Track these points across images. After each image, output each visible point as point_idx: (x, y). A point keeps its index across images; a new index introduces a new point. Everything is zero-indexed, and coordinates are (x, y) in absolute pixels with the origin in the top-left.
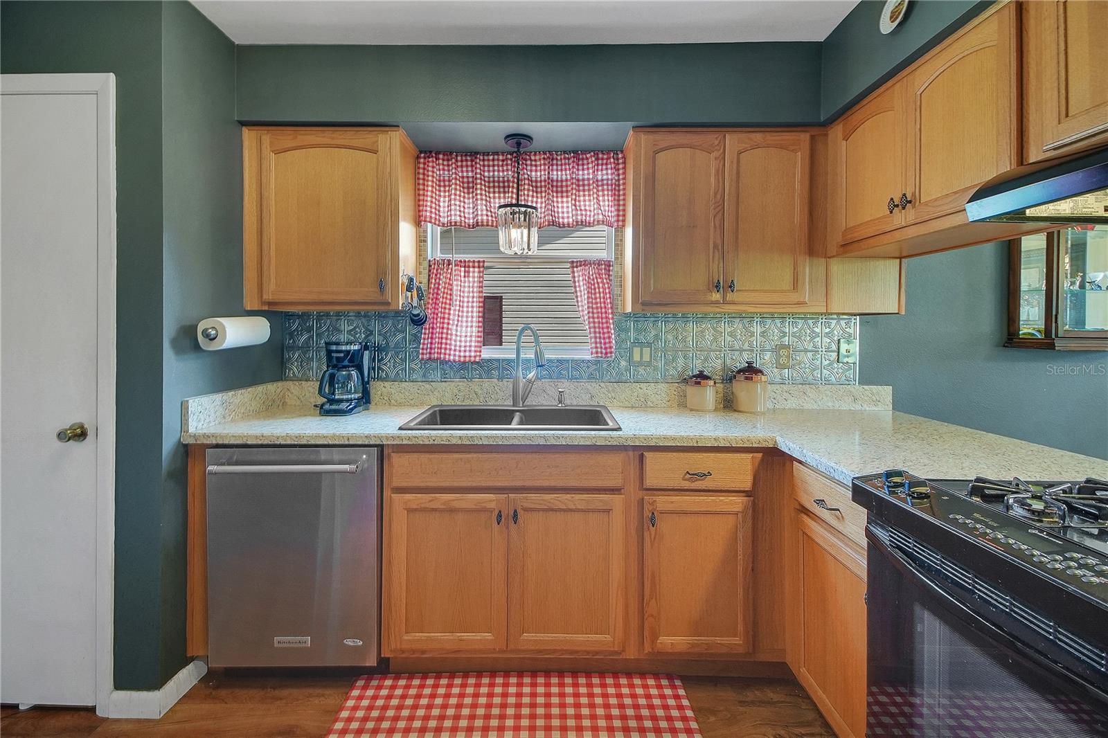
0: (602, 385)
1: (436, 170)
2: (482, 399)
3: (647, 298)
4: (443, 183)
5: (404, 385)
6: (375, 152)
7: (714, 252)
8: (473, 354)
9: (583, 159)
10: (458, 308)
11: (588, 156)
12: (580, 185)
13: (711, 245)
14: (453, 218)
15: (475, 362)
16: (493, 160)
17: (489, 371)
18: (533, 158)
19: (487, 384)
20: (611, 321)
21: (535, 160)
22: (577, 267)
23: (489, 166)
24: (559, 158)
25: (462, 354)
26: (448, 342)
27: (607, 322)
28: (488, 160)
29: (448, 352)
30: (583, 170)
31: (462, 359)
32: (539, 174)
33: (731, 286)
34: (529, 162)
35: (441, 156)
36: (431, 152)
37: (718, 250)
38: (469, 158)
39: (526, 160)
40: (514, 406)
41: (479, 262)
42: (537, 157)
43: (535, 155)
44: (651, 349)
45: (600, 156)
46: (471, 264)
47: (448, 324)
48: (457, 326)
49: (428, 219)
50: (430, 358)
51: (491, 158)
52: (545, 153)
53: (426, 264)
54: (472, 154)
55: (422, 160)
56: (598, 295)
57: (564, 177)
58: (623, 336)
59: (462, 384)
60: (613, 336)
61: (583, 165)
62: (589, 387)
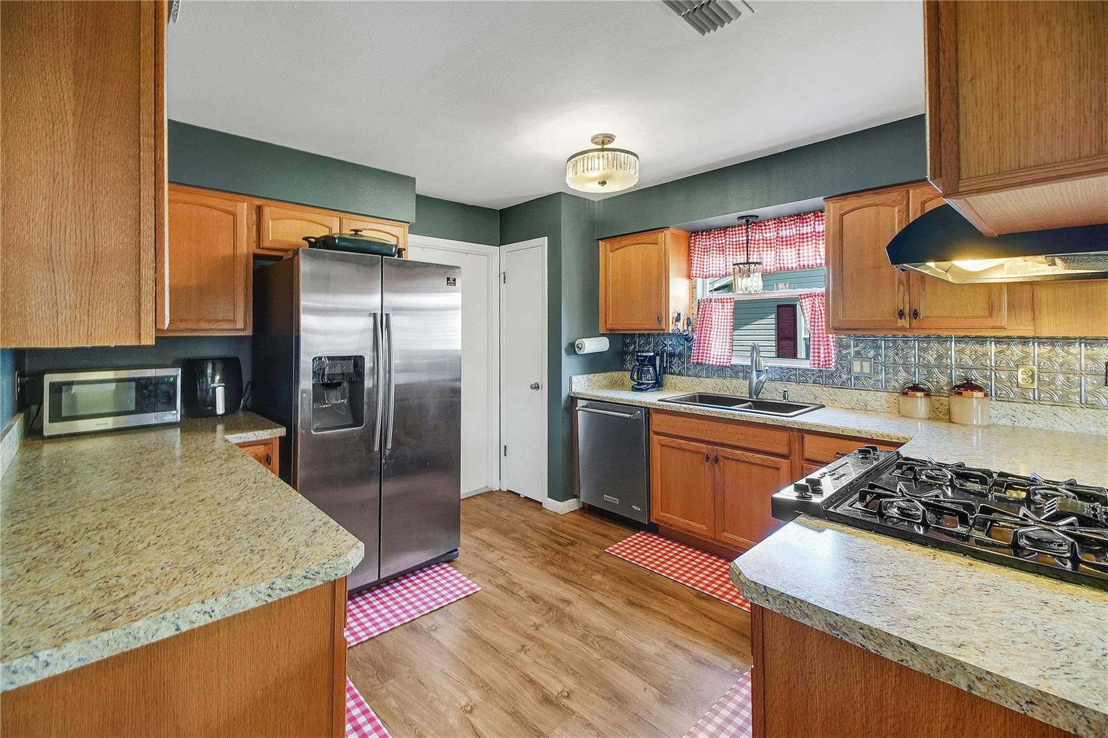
0: (825, 389)
1: (702, 242)
2: (731, 391)
3: (836, 325)
4: (706, 250)
5: (684, 378)
6: (657, 244)
7: (899, 286)
8: (725, 361)
9: (806, 218)
10: (716, 330)
11: (809, 216)
12: (802, 237)
13: (896, 282)
14: (711, 272)
15: (726, 367)
16: (739, 230)
17: (737, 373)
18: (767, 224)
19: (735, 382)
20: (831, 340)
21: (769, 225)
22: (804, 298)
23: (736, 234)
24: (786, 221)
25: (718, 360)
26: (709, 352)
27: (828, 341)
28: (735, 231)
29: (708, 358)
30: (807, 226)
31: (718, 364)
32: (770, 234)
33: (915, 314)
34: (763, 228)
35: (704, 233)
36: (698, 232)
37: (903, 285)
38: (722, 232)
39: (761, 226)
40: (750, 398)
41: (730, 299)
42: (770, 223)
43: (768, 221)
44: (871, 364)
45: (820, 214)
46: (725, 301)
47: (709, 340)
48: (715, 342)
49: (698, 275)
50: (697, 362)
51: (737, 229)
52: (775, 219)
53: (696, 303)
54: (724, 229)
55: (693, 238)
56: (820, 320)
57: (792, 234)
58: (844, 352)
59: (719, 381)
60: (833, 352)
61: (807, 222)
62: (813, 390)
